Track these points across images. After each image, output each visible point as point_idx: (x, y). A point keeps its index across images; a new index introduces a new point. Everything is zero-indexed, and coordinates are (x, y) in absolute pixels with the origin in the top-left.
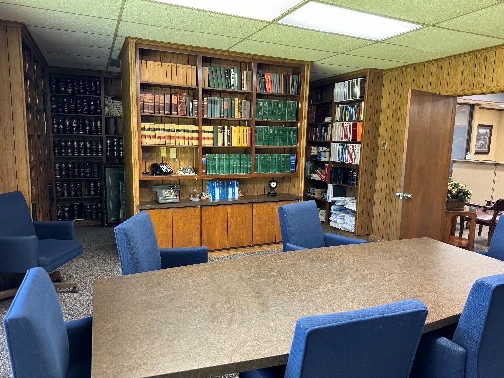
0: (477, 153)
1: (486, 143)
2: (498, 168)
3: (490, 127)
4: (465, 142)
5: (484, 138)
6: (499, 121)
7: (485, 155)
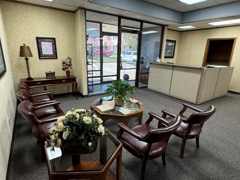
0: (165, 57)
1: (172, 51)
2: (175, 68)
3: (174, 42)
4: (159, 50)
5: (171, 48)
6: (180, 38)
7: (171, 59)
